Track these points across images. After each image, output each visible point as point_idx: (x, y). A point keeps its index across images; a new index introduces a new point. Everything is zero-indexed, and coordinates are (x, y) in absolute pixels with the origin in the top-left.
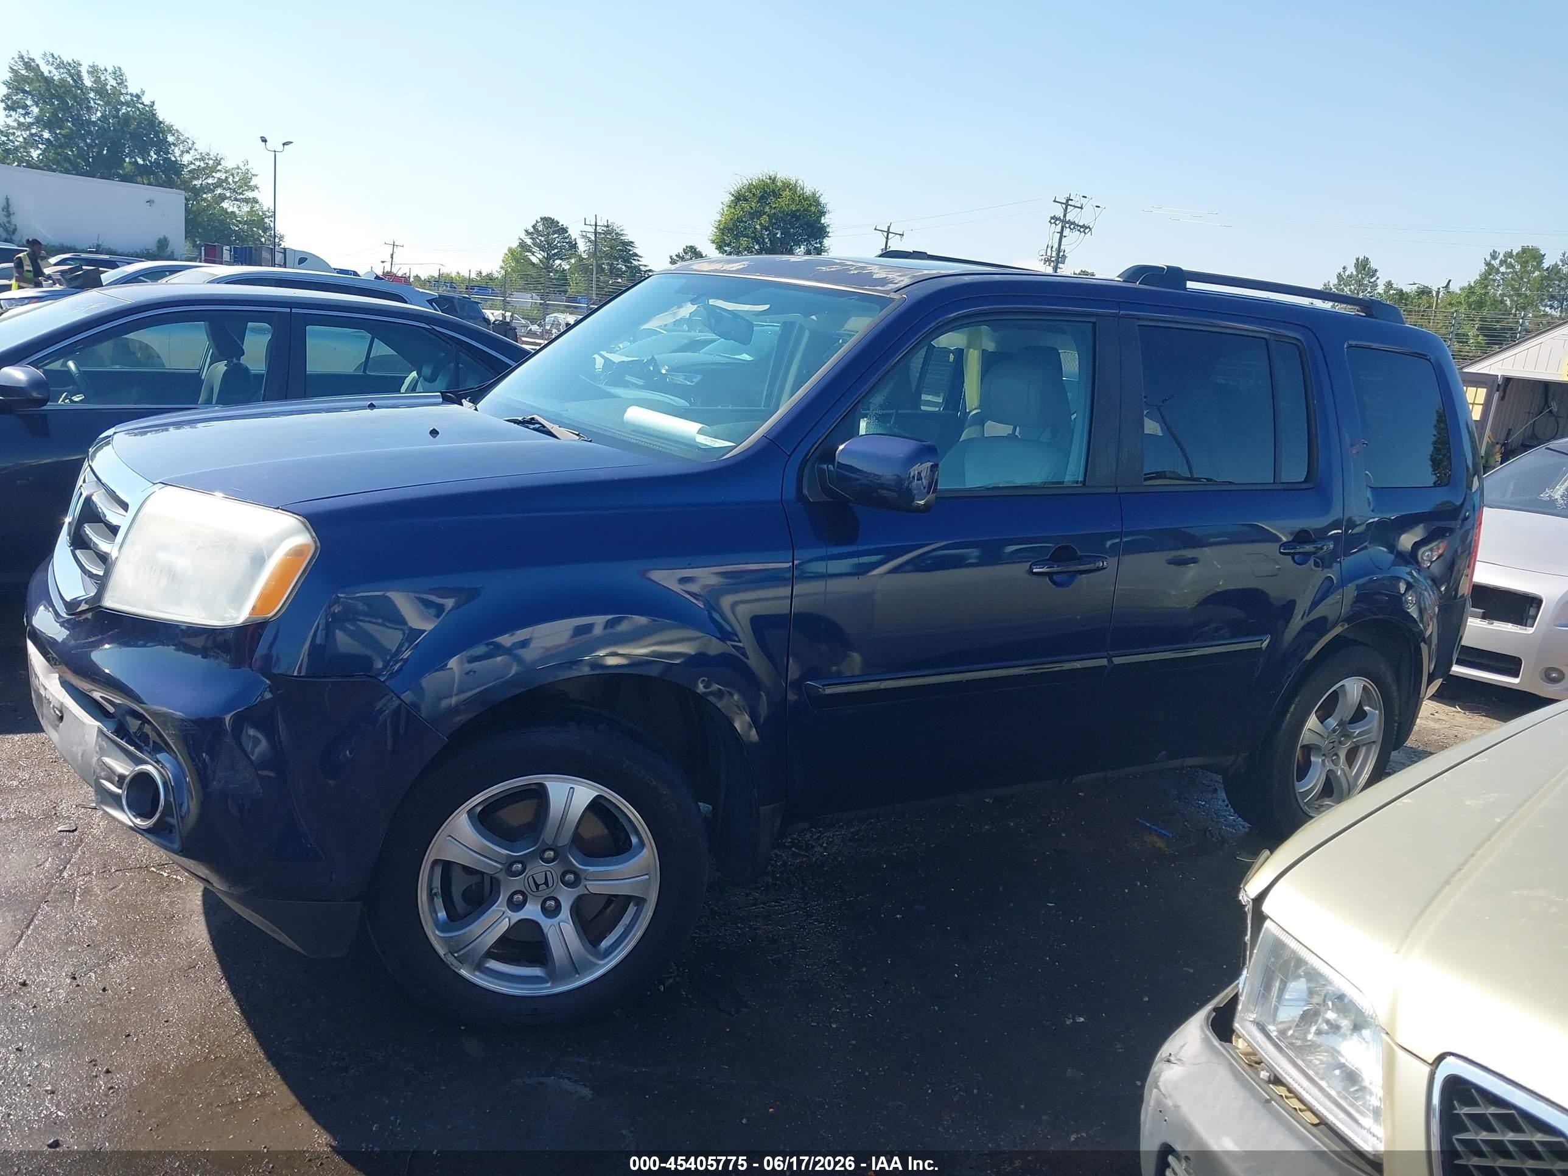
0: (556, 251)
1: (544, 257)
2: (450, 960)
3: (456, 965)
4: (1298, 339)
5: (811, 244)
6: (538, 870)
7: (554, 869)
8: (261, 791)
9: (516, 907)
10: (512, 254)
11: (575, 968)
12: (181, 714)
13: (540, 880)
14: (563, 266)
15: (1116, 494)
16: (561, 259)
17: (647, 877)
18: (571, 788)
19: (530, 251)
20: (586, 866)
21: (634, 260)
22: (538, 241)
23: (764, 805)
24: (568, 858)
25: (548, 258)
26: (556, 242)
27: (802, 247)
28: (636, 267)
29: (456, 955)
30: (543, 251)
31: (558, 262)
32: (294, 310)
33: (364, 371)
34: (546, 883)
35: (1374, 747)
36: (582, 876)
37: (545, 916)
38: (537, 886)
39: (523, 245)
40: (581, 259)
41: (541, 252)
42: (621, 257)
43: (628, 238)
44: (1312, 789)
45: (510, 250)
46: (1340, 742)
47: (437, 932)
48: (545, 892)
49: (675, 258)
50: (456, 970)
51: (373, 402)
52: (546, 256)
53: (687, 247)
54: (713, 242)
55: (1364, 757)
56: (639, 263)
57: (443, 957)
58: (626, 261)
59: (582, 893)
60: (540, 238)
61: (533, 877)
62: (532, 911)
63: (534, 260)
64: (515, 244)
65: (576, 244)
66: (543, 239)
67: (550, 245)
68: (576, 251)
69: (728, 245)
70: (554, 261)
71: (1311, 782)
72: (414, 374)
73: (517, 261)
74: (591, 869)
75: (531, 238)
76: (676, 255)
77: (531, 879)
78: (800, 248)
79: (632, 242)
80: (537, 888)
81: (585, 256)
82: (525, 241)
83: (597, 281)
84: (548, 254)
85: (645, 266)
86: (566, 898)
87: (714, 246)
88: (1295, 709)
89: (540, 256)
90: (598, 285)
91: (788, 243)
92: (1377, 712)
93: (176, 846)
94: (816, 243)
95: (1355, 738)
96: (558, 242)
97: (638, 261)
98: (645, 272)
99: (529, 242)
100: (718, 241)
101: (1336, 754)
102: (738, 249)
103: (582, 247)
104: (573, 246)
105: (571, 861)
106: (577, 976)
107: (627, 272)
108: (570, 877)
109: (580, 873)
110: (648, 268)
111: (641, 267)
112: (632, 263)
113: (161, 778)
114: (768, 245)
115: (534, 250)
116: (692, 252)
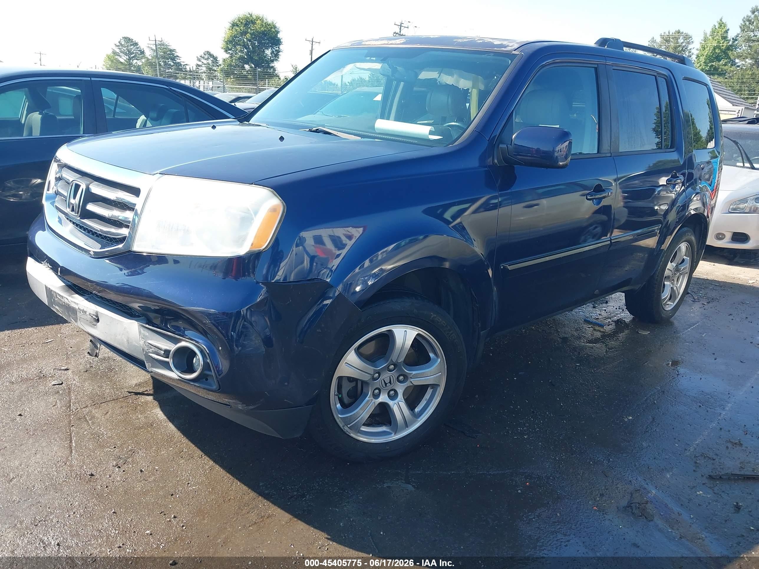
0: (133, 55)
1: (127, 59)
2: (346, 429)
3: (349, 431)
4: (665, 75)
5: (274, 48)
6: (386, 376)
7: (394, 374)
8: (264, 350)
9: (376, 396)
10: (108, 57)
11: (406, 425)
12: (213, 310)
13: (387, 381)
14: (138, 63)
15: (611, 156)
16: (137, 59)
17: (440, 373)
18: (405, 331)
19: (119, 56)
20: (411, 371)
21: (177, 59)
22: (123, 50)
23: (482, 331)
24: (402, 368)
25: (130, 59)
26: (133, 50)
27: (269, 50)
28: (178, 63)
29: (349, 426)
30: (126, 55)
31: (135, 61)
32: (93, 79)
33: (114, 116)
34: (390, 382)
35: (686, 275)
36: (409, 376)
37: (390, 399)
38: (386, 384)
39: (114, 53)
40: (148, 59)
41: (125, 56)
42: (170, 58)
43: (172, 48)
44: (667, 296)
45: (108, 56)
46: (675, 274)
47: (340, 416)
48: (389, 387)
49: (200, 57)
50: (349, 434)
51: (215, 125)
52: (128, 58)
53: (205, 52)
54: (222, 48)
55: (682, 279)
56: (180, 61)
57: (342, 428)
58: (173, 59)
59: (409, 385)
60: (123, 48)
61: (384, 380)
62: (383, 398)
63: (122, 60)
64: (110, 52)
65: (144, 51)
66: (125, 49)
67: (130, 52)
68: (144, 55)
69: (230, 50)
70: (133, 61)
71: (667, 293)
72: (143, 117)
73: (112, 61)
74: (414, 372)
75: (118, 48)
76: (200, 56)
77: (383, 381)
78: (268, 50)
79: (175, 50)
80: (386, 386)
81: (150, 58)
82: (115, 50)
83: (159, 71)
84: (129, 57)
85: (184, 62)
86: (400, 389)
87: (223, 50)
88: (664, 259)
89: (125, 59)
90: (160, 73)
91: (262, 48)
92: (689, 258)
93: (215, 387)
94: (276, 48)
95: (681, 271)
96: (134, 50)
97: (180, 59)
98: (184, 65)
99: (118, 51)
100: (224, 47)
101: (673, 280)
102: (236, 51)
103: (148, 53)
104: (143, 52)
105: (403, 370)
106: (407, 428)
107: (174, 65)
108: (401, 378)
109: (408, 376)
110: (185, 63)
111: (181, 63)
112: (176, 61)
113: (198, 349)
114: (251, 49)
115: (120, 55)
116: (208, 54)
